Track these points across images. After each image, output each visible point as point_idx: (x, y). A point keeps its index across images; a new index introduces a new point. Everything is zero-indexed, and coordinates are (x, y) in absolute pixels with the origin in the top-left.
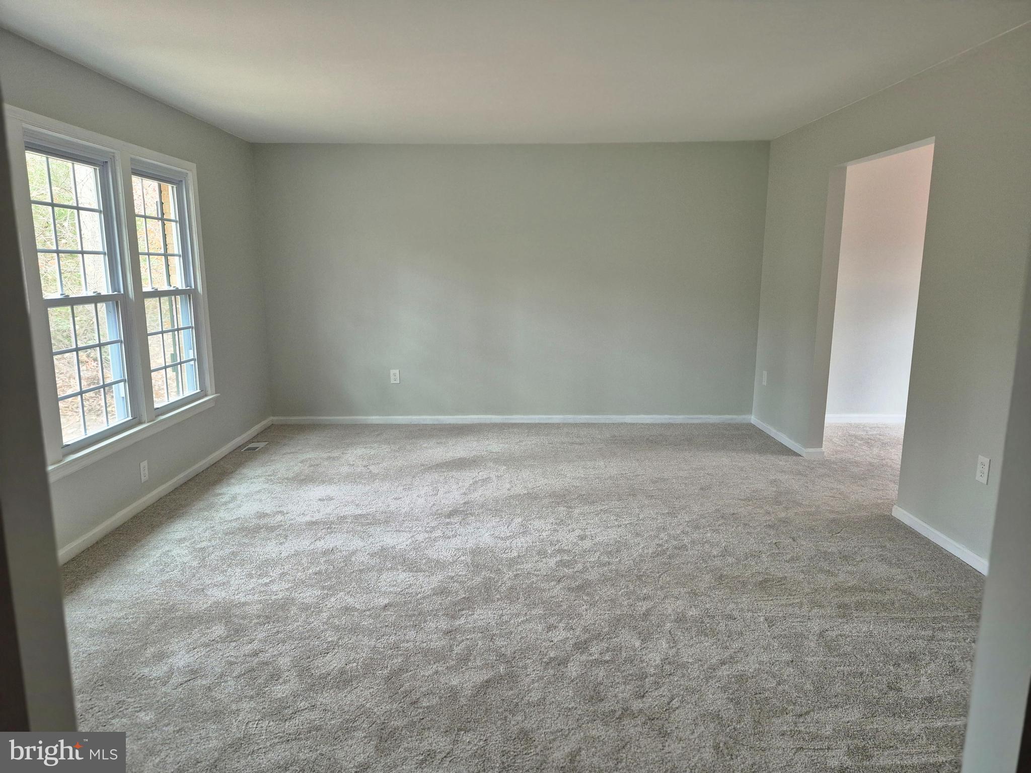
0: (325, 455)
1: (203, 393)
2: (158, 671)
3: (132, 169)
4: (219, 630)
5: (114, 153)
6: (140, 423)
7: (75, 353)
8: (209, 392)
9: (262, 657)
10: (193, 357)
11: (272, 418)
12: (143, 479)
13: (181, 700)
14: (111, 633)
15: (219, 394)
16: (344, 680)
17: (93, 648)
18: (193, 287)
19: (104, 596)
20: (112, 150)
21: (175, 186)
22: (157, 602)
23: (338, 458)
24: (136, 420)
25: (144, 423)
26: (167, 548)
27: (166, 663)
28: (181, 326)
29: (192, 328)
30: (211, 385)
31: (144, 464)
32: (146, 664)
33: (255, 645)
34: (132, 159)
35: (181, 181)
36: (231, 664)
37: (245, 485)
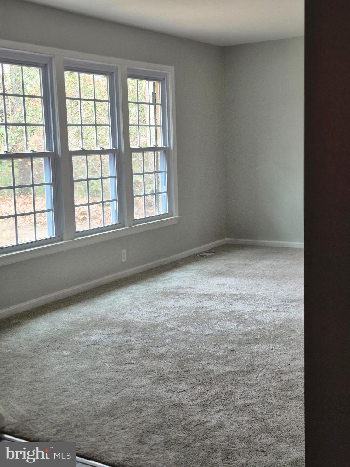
0: (243, 263)
1: (170, 214)
2: (82, 340)
3: (128, 74)
4: (119, 330)
5: (117, 66)
6: (124, 226)
7: (87, 181)
8: (174, 213)
9: (130, 343)
10: (165, 191)
11: (226, 239)
12: (123, 261)
13: (84, 350)
14: (72, 324)
15: (181, 216)
16: (160, 357)
17: (61, 327)
18: (168, 146)
19: (78, 310)
20: (116, 65)
21: (160, 82)
22: (99, 316)
23: (250, 265)
24: (121, 224)
25: (126, 227)
26: (120, 296)
27: (87, 338)
28: (160, 170)
29: (166, 172)
30: (176, 210)
31: (124, 251)
32: (78, 336)
33: (131, 338)
34: (128, 69)
35: (165, 78)
36: (114, 343)
37: (182, 273)
